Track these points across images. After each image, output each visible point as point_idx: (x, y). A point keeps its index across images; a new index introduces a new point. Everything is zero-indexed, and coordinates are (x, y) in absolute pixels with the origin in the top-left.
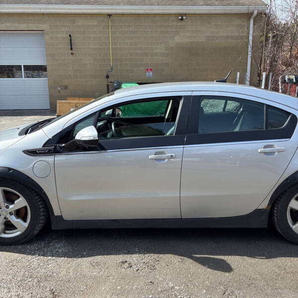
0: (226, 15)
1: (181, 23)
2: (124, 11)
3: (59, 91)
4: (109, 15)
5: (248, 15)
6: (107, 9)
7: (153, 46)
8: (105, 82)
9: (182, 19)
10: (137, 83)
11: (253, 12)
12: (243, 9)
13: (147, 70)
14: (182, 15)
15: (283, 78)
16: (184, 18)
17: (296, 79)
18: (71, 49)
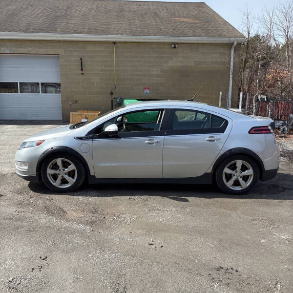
0: (211, 44)
1: (174, 50)
2: (126, 40)
3: (70, 105)
4: (114, 43)
5: (230, 45)
6: (112, 38)
7: (151, 69)
8: (110, 98)
9: (175, 47)
10: (137, 100)
11: (233, 43)
12: (225, 40)
13: (145, 88)
14: (174, 44)
15: (257, 97)
16: (176, 46)
17: (267, 98)
18: (82, 70)
